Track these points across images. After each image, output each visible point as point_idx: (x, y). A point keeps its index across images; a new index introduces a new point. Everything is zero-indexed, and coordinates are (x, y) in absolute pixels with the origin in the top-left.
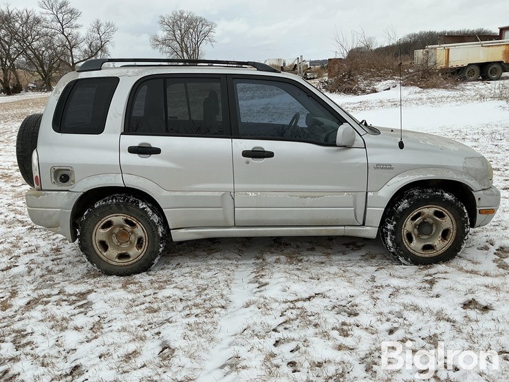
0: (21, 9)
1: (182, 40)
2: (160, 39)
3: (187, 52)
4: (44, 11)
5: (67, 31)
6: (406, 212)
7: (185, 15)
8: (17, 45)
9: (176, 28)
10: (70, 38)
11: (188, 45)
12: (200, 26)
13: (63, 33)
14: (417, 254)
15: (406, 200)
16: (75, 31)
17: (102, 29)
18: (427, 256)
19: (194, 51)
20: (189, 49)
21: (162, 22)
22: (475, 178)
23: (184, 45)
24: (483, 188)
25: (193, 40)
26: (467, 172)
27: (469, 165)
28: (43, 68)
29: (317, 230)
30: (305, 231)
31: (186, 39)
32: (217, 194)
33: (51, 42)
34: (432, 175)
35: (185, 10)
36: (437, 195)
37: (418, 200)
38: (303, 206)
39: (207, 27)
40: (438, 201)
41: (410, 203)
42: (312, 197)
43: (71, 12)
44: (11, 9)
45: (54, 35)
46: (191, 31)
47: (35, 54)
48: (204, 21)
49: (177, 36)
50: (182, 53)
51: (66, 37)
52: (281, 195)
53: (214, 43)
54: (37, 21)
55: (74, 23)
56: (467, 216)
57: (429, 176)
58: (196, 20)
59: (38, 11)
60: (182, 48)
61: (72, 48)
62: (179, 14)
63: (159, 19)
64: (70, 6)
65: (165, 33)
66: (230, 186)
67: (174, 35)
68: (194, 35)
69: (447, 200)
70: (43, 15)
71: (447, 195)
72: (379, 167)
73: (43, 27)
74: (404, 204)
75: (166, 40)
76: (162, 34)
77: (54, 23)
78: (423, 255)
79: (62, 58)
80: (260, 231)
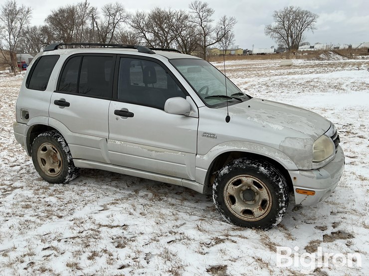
0: (178, 10)
1: (289, 28)
2: (272, 28)
3: (292, 37)
4: (191, 10)
5: (204, 24)
6: (227, 177)
7: (294, 9)
8: (172, 34)
9: (286, 19)
10: (205, 29)
11: (293, 32)
12: (305, 17)
13: (201, 26)
14: (237, 215)
15: (227, 167)
16: (209, 24)
17: (227, 22)
18: (246, 219)
19: (298, 36)
20: (293, 35)
21: (276, 15)
22: (292, 158)
23: (290, 32)
24: (301, 168)
25: (298, 28)
26: (283, 150)
27: (287, 144)
28: (186, 49)
29: (162, 178)
30: (155, 177)
31: (292, 27)
32: (98, 139)
33: (193, 31)
34: (245, 148)
35: (295, 6)
36: (253, 167)
37: (236, 168)
38: (150, 157)
39: (311, 18)
40: (253, 172)
41: (229, 170)
42: (156, 151)
43: (209, 11)
44: (171, 10)
45: (195, 26)
46: (298, 21)
47: (182, 39)
48: (308, 14)
49: (285, 25)
50: (288, 38)
51: (203, 28)
52: (136, 146)
53: (314, 30)
54: (186, 17)
55: (209, 18)
56: (282, 191)
57: (242, 148)
58: (303, 13)
59: (187, 11)
60: (288, 34)
61: (205, 36)
62: (289, 9)
63: (274, 13)
64: (208, 7)
65: (277, 24)
66: (106, 134)
67: (284, 25)
68: (299, 24)
69: (261, 173)
70: (191, 14)
71: (262, 169)
72: (206, 135)
73: (190, 21)
74: (225, 170)
75: (276, 29)
76: (275, 24)
77: (196, 19)
78: (242, 218)
79: (198, 42)
80: (126, 170)
